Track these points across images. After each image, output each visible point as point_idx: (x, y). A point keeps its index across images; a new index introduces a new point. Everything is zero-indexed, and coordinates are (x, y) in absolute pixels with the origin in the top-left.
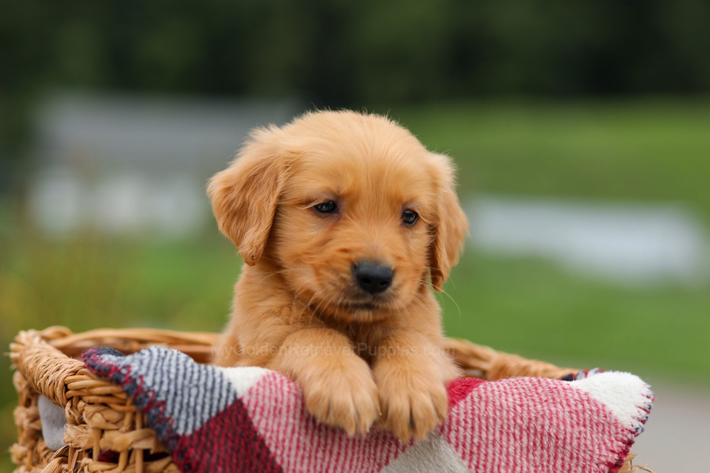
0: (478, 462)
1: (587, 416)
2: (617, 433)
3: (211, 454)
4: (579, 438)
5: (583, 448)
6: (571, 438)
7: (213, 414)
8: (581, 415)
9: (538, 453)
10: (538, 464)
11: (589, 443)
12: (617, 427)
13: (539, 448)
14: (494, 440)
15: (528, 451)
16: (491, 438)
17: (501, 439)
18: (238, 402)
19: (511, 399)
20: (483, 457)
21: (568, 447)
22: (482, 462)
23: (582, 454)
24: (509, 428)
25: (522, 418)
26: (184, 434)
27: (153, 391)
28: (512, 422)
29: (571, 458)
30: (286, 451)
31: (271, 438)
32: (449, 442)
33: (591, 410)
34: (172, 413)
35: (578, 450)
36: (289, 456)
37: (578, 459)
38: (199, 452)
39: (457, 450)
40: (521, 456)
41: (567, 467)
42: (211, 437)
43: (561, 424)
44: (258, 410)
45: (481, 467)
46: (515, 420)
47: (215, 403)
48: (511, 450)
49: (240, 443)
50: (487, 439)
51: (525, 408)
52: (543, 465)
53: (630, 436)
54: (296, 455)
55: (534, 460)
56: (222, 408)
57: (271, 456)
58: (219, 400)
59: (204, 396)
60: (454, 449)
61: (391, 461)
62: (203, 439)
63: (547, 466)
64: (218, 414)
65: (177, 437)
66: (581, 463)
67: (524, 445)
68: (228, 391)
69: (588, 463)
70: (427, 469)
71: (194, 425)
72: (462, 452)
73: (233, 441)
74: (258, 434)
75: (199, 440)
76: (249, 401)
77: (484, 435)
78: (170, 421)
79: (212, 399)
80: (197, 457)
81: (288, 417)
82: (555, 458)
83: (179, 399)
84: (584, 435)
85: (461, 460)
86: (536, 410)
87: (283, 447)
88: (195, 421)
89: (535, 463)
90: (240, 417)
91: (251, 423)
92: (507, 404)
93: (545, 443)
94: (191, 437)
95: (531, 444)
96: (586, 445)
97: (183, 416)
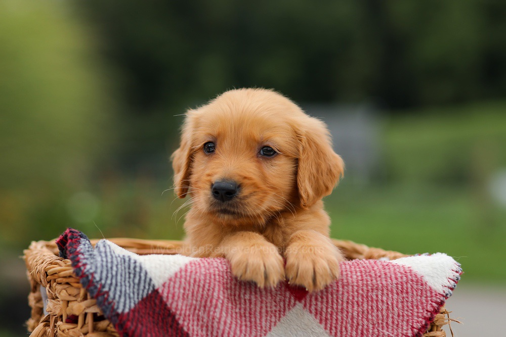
0: (331, 325)
1: (409, 286)
2: (432, 296)
3: (142, 324)
4: (403, 302)
5: (406, 308)
7: (140, 299)
8: (405, 285)
9: (375, 314)
10: (375, 322)
11: (410, 304)
12: (431, 293)
13: (375, 311)
14: (342, 309)
15: (368, 312)
16: (340, 307)
17: (347, 307)
18: (156, 291)
19: (355, 277)
20: (334, 322)
21: (396, 309)
22: (334, 325)
23: (406, 312)
24: (353, 299)
25: (362, 290)
26: (123, 312)
27: (101, 284)
28: (356, 293)
29: (399, 316)
30: (191, 322)
31: (180, 315)
32: (311, 312)
33: (412, 281)
34: (114, 298)
35: (403, 310)
36: (193, 326)
37: (403, 316)
38: (134, 324)
39: (316, 318)
40: (363, 317)
41: (396, 322)
42: (141, 313)
43: (389, 293)
44: (170, 296)
45: (333, 328)
46: (357, 291)
47: (141, 292)
48: (355, 314)
49: (158, 319)
50: (337, 308)
51: (365, 282)
52: (378, 323)
53: (442, 298)
54: (198, 325)
55: (372, 320)
56: (145, 296)
57: (180, 326)
58: (143, 291)
59: (134, 287)
60: (314, 317)
61: (273, 328)
62: (136, 314)
63: (382, 324)
64: (143, 299)
65: (118, 314)
66: (406, 318)
67: (365, 309)
68: (149, 285)
69: (410, 318)
70: (297, 332)
71: (130, 306)
72: (319, 319)
73: (153, 318)
74: (171, 312)
75: (134, 315)
76: (163, 291)
77: (335, 306)
78: (112, 304)
79: (138, 290)
80: (133, 328)
81: (192, 300)
82: (388, 317)
83: (118, 288)
84: (407, 299)
85: (319, 324)
86: (372, 284)
87: (189, 320)
88: (130, 302)
89: (373, 322)
90: (157, 302)
91: (166, 305)
92: (352, 281)
93: (380, 306)
94: (128, 313)
95: (370, 308)
96: (408, 307)
97: (122, 300)
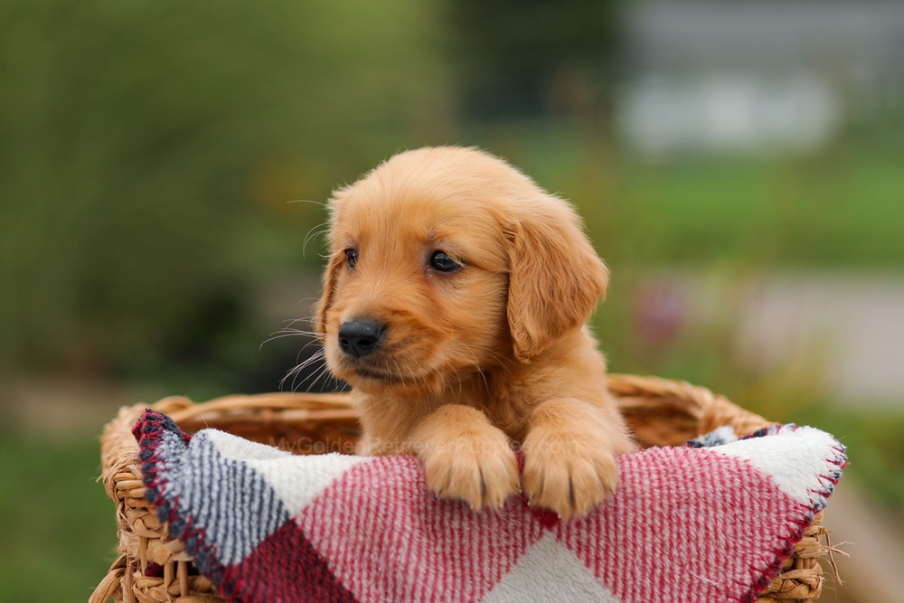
0: (606, 569)
1: (746, 494)
2: (788, 511)
3: (266, 583)
4: (734, 524)
5: (740, 535)
6: (725, 523)
7: (262, 539)
8: (738, 493)
9: (683, 547)
10: (684, 562)
11: (747, 527)
12: (787, 504)
13: (685, 541)
14: (625, 540)
15: (671, 544)
16: (621, 537)
17: (634, 536)
18: (291, 523)
19: (647, 482)
20: (612, 562)
21: (721, 537)
22: (611, 569)
23: (741, 542)
24: (645, 521)
25: (661, 505)
26: (230, 564)
27: (191, 517)
28: (649, 512)
29: (727, 548)
30: (357, 574)
31: (336, 561)
32: (569, 547)
33: (751, 485)
34: (215, 540)
35: (735, 538)
36: (360, 579)
37: (735, 548)
38: (252, 583)
39: (579, 557)
40: (662, 554)
41: (723, 560)
42: (264, 564)
43: (710, 509)
44: (317, 529)
45: (610, 575)
46: (652, 508)
47: (264, 526)
48: (648, 548)
49: (297, 571)
50: (616, 539)
51: (665, 491)
52: (691, 563)
53: (807, 513)
54: (369, 578)
55: (679, 557)
56: (271, 531)
57: (336, 581)
58: (268, 524)
59: (250, 518)
60: (575, 556)
61: (504, 576)
62: (256, 566)
63: (697, 564)
64: (267, 538)
65: (222, 568)
66: (740, 552)
67: (666, 538)
68: (279, 512)
69: (749, 551)
70: (546, 582)
71: (243, 552)
72: (585, 558)
73: (288, 569)
74: (320, 557)
75: (251, 568)
76: (303, 522)
77: (612, 536)
78: (212, 550)
79: (259, 522)
80: (249, 590)
81: (357, 535)
82: (707, 551)
83: (222, 522)
84: (741, 518)
85: (585, 568)
86: (678, 494)
87: (353, 569)
88: (244, 546)
89: (681, 562)
90: (294, 540)
91: (310, 545)
92: (641, 490)
93: (692, 533)
94: (241, 565)
95: (675, 536)
96: (744, 531)
97: (230, 542)
